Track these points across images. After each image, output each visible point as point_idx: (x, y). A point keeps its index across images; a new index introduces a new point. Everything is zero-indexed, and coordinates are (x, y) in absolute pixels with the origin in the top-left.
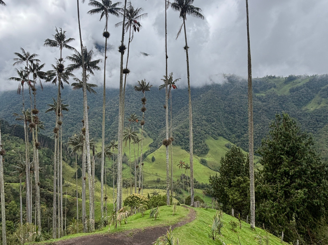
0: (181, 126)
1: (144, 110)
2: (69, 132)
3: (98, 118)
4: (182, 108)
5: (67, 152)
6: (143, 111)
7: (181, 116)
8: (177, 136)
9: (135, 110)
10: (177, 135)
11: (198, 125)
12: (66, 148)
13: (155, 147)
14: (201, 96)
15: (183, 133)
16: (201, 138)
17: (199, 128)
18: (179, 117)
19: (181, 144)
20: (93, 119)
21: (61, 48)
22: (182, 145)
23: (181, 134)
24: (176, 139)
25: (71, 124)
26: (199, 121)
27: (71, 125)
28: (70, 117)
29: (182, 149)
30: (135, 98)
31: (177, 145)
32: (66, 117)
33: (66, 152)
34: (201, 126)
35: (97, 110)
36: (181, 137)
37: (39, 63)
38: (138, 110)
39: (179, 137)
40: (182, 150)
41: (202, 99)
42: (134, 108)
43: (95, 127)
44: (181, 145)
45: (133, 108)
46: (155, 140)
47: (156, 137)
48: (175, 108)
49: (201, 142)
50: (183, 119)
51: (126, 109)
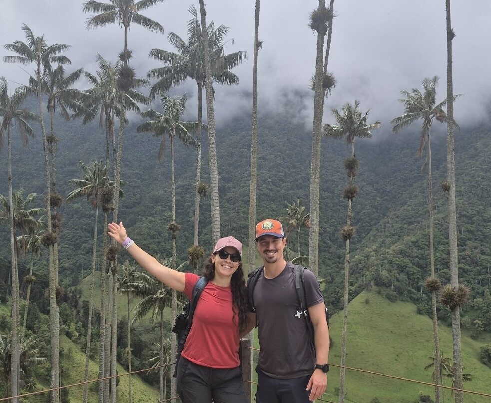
0: (413, 239)
1: (352, 194)
2: (84, 255)
3: (165, 213)
4: (415, 185)
5: (78, 312)
6: (349, 198)
7: (413, 209)
8: (402, 271)
9: (271, 190)
10: (402, 269)
11: (470, 239)
12: (76, 302)
13: (333, 303)
14: (479, 145)
15: (421, 262)
16: (483, 280)
17: (476, 248)
18: (408, 211)
19: (415, 296)
20: (150, 218)
21: (127, 25)
22: (417, 300)
23: (413, 264)
24: (398, 280)
25: (89, 232)
26: (472, 223)
27: (88, 235)
28: (87, 213)
29: (420, 312)
30: (271, 154)
31: (402, 300)
32: (77, 211)
33: (75, 313)
34: (482, 241)
35: (162, 192)
36: (413, 274)
37: (65, 66)
38: (278, 191)
39: (408, 273)
40: (419, 316)
41: (481, 154)
42: (267, 184)
43: (157, 240)
44: (415, 301)
45: (264, 185)
46: (331, 282)
47: (334, 274)
48: (394, 185)
49: (483, 293)
50: (419, 219)
51: (243, 187)
